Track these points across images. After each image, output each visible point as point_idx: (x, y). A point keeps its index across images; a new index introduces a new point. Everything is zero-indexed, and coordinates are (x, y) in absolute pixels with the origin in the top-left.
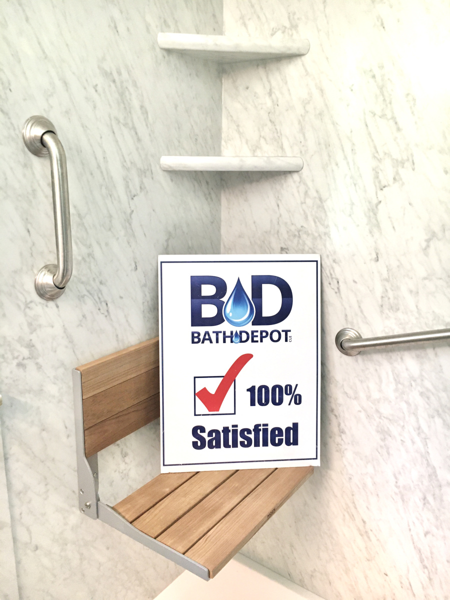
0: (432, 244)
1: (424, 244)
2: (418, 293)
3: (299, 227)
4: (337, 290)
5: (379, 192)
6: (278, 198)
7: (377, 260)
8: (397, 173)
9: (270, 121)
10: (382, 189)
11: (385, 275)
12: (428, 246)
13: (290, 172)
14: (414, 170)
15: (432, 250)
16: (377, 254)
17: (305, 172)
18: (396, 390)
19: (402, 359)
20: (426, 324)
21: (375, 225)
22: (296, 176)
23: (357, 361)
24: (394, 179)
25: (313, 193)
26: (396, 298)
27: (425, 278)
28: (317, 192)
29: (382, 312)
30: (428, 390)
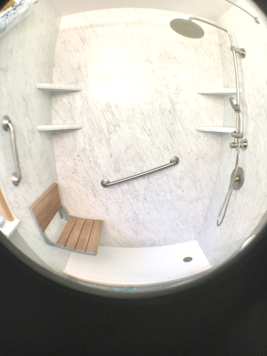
0: (128, 150)
1: (125, 150)
2: (125, 165)
3: (83, 148)
4: (99, 168)
5: (110, 135)
6: (74, 138)
7: (111, 156)
8: (115, 129)
9: (70, 112)
10: (110, 134)
11: (115, 161)
12: (127, 151)
13: (78, 129)
14: (120, 128)
15: (128, 152)
16: (111, 155)
17: (83, 129)
18: (122, 194)
19: (123, 186)
20: (129, 174)
21: (109, 145)
22: (80, 130)
23: (109, 189)
24: (114, 131)
25: (87, 136)
26: (119, 168)
27: (127, 161)
28: (88, 135)
29: (115, 173)
30: (131, 192)
